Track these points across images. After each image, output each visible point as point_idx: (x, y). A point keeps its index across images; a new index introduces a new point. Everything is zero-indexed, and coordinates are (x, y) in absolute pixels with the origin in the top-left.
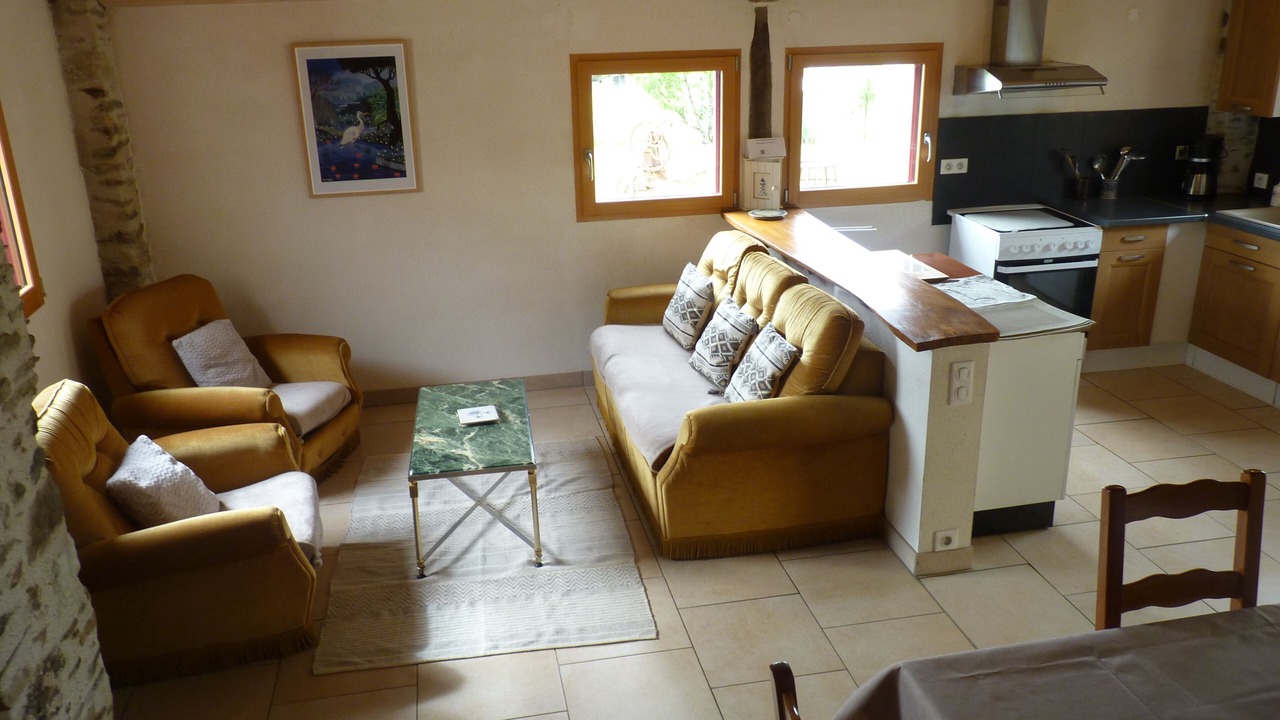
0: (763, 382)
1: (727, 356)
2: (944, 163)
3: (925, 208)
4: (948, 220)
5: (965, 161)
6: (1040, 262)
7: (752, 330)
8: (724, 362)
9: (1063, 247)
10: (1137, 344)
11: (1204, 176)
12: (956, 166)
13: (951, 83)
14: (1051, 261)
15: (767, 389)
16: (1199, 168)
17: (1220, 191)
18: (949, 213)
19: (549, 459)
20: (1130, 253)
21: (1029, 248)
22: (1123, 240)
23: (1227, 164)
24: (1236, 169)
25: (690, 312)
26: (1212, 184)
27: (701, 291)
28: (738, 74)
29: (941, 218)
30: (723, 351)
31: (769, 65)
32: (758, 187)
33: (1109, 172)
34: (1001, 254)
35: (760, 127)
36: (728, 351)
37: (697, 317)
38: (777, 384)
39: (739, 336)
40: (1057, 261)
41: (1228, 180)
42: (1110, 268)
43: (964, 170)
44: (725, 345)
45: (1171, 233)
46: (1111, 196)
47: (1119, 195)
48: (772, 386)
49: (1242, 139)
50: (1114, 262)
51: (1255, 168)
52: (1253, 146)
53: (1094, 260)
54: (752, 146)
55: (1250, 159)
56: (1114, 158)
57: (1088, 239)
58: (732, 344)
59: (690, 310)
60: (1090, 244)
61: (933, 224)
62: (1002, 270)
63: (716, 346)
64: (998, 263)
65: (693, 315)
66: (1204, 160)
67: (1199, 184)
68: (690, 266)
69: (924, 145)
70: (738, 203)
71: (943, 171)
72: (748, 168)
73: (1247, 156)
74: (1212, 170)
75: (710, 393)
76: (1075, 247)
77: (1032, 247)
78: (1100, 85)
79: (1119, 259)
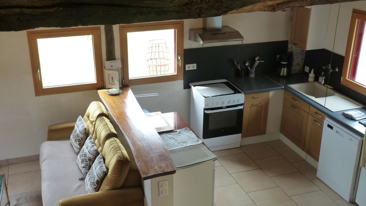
0: (94, 182)
1: (87, 164)
2: (187, 66)
3: (180, 84)
4: (189, 87)
5: (195, 65)
6: (221, 108)
7: (96, 154)
8: (86, 166)
9: (229, 102)
10: (261, 134)
11: (286, 69)
12: (192, 67)
13: (188, 36)
14: (225, 107)
15: (95, 185)
16: (284, 66)
17: (292, 72)
18: (190, 84)
19: (20, 202)
20: (256, 102)
21: (216, 103)
22: (253, 97)
23: (295, 63)
24: (298, 64)
25: (78, 139)
26: (289, 71)
27: (81, 131)
28: (100, 37)
29: (187, 87)
30: (85, 162)
31: (113, 32)
32: (111, 80)
33: (251, 66)
34: (206, 105)
35: (111, 57)
36: (87, 162)
37: (80, 141)
38: (99, 184)
39: (91, 156)
40: (228, 107)
41: (296, 68)
42: (249, 107)
43: (195, 68)
44: (86, 159)
45: (271, 93)
46: (253, 76)
47: (255, 75)
48: (97, 184)
49: (300, 53)
50: (250, 105)
51: (305, 64)
52: (304, 56)
53: (242, 105)
54: (107, 64)
55: (303, 60)
56: (253, 62)
57: (240, 98)
58: (88, 159)
59: (78, 138)
60: (240, 100)
61: (184, 89)
62: (206, 112)
63: (83, 159)
64: (205, 109)
65: (79, 140)
66: (285, 63)
67: (284, 71)
68: (80, 117)
69: (178, 60)
70: (104, 86)
71: (187, 69)
72: (106, 73)
73: (302, 59)
74: (289, 66)
75: (80, 180)
76: (234, 102)
77: (217, 103)
78: (242, 40)
79: (252, 104)
